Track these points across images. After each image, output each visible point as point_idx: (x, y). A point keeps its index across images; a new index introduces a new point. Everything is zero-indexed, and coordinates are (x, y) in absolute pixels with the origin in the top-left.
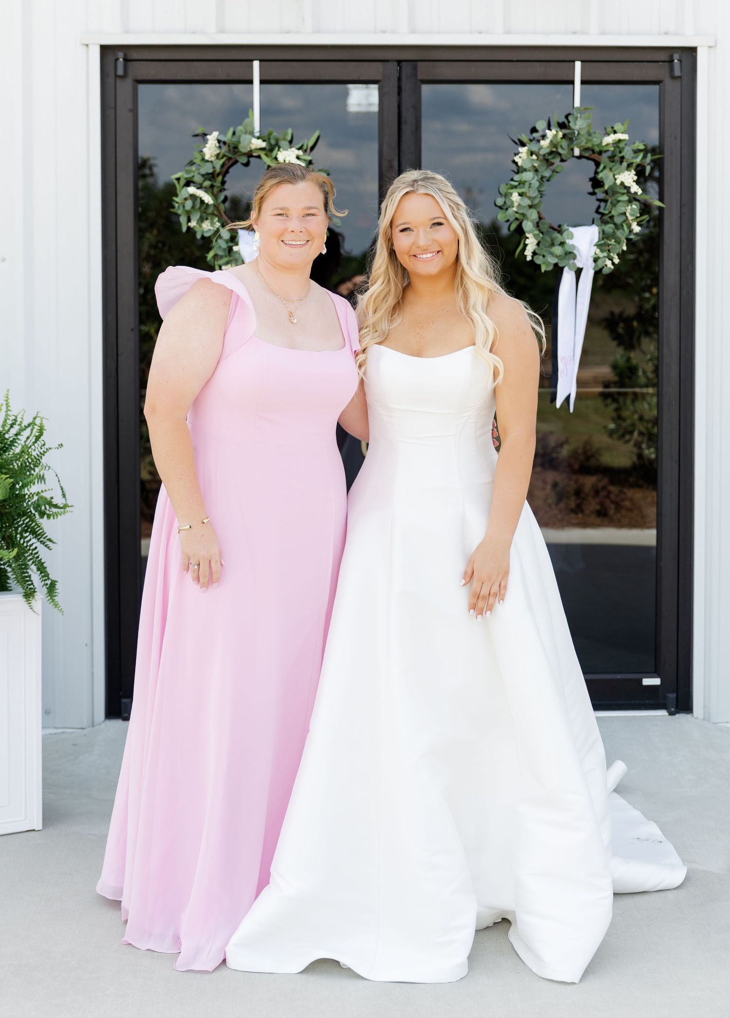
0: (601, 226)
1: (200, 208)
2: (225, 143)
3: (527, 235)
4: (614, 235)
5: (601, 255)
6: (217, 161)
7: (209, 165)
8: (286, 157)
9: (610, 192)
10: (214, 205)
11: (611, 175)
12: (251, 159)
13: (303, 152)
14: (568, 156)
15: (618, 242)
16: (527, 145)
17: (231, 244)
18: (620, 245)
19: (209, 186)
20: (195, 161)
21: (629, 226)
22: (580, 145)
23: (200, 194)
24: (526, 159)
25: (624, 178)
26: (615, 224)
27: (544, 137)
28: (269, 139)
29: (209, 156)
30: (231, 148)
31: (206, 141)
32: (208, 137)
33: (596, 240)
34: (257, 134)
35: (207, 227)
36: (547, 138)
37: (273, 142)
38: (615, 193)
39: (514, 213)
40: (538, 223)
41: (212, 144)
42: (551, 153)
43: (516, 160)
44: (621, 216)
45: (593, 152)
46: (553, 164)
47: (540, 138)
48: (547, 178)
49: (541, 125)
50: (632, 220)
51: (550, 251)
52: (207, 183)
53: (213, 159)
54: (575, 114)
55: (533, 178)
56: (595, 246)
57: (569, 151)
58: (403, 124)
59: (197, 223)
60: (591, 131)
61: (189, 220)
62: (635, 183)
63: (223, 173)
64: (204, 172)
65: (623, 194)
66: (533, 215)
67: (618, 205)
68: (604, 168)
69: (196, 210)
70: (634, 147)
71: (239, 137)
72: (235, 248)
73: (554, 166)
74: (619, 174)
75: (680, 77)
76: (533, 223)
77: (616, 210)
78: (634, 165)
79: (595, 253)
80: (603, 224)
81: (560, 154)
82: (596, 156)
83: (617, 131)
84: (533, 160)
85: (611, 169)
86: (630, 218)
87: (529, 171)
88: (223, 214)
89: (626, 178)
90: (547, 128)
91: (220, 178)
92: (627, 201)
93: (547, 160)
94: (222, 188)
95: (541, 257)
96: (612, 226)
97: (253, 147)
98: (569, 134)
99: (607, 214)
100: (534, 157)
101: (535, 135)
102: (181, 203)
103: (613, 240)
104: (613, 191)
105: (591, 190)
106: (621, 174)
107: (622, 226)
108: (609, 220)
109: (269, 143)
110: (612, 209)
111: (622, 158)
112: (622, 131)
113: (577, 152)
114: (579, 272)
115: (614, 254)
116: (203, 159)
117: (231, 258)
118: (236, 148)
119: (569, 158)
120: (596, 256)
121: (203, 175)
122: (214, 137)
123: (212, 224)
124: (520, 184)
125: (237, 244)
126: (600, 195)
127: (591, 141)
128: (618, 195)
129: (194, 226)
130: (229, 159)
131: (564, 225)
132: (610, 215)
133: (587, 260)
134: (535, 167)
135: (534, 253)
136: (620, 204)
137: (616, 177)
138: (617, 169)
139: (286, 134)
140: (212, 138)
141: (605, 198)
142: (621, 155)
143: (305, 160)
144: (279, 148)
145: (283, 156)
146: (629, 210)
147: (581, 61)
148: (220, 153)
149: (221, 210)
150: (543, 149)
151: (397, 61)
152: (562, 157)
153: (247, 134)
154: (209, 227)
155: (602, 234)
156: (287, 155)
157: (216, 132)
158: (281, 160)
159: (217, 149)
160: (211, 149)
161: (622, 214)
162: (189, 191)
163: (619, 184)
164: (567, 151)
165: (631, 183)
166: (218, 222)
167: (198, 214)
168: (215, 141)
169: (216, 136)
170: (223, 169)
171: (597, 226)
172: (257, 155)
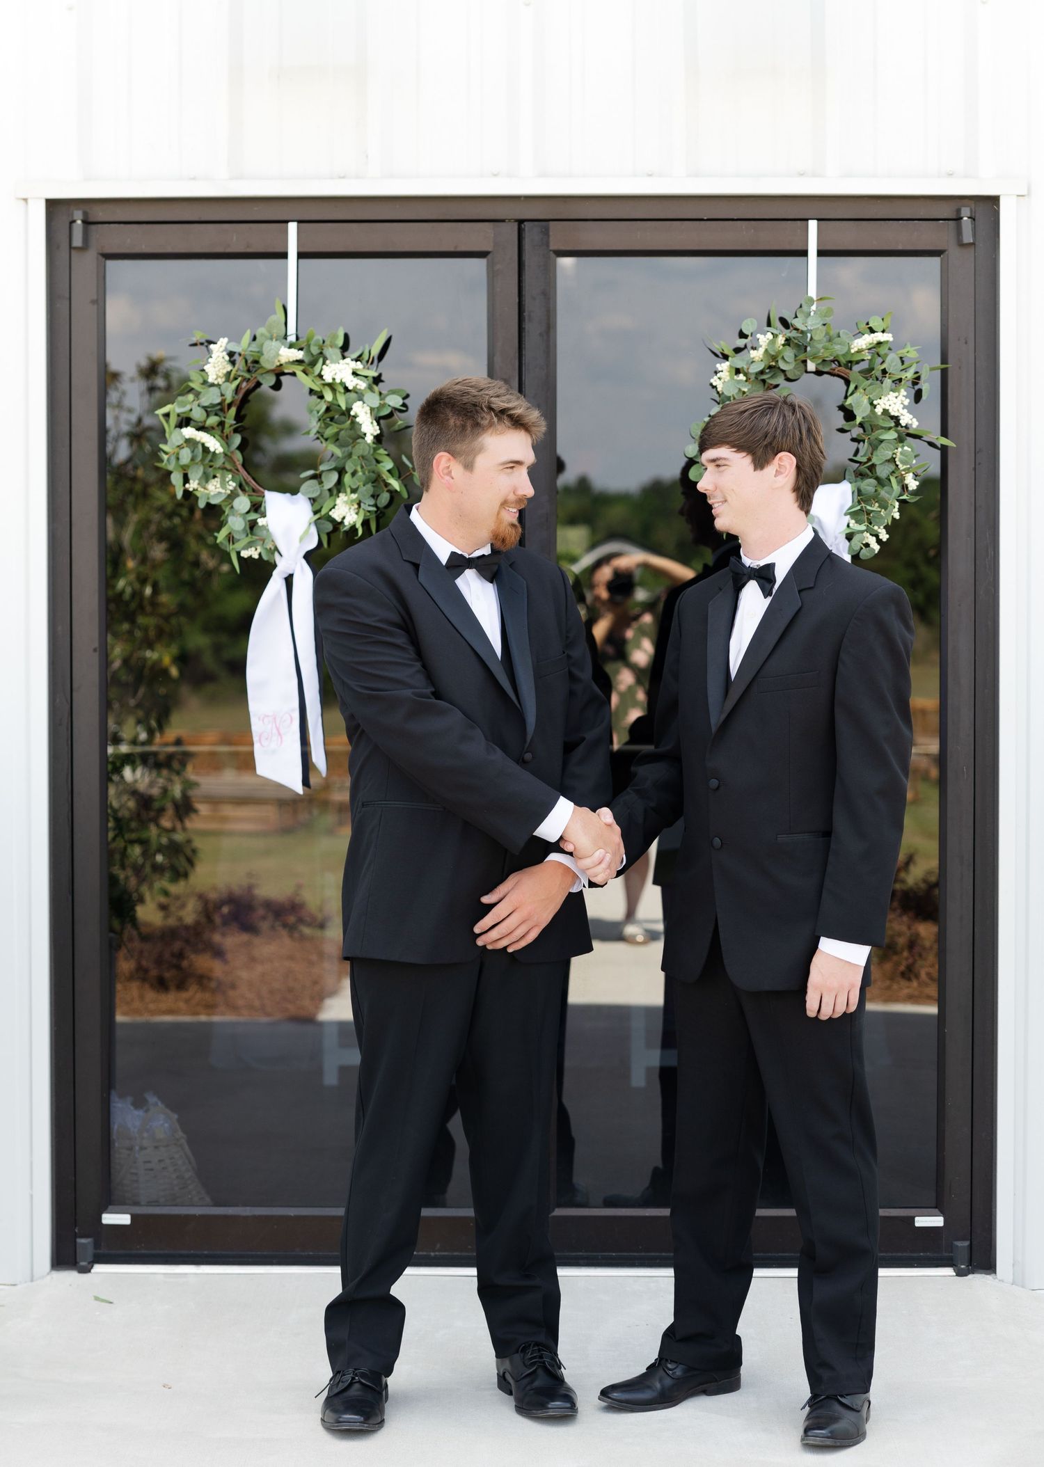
0: (856, 482)
1: (203, 460)
2: (240, 355)
4: (878, 497)
5: (855, 526)
6: (227, 384)
7: (215, 390)
8: (336, 374)
9: (867, 427)
10: (225, 454)
11: (865, 401)
12: (283, 378)
13: (363, 364)
14: (798, 373)
15: (884, 505)
16: (730, 359)
17: (253, 516)
18: (888, 510)
19: (216, 424)
20: (192, 386)
21: (901, 480)
22: (817, 353)
23: (201, 438)
24: (729, 381)
25: (888, 404)
26: (877, 479)
27: (755, 345)
28: (309, 346)
29: (215, 377)
30: (249, 362)
31: (209, 352)
32: (212, 346)
34: (292, 338)
35: (214, 490)
36: (761, 346)
37: (315, 350)
38: (874, 428)
41: (218, 357)
42: (769, 368)
43: (714, 384)
44: (887, 463)
45: (839, 364)
47: (749, 347)
49: (750, 326)
50: (904, 470)
52: (213, 420)
53: (220, 381)
54: (807, 307)
57: (798, 364)
58: (527, 321)
59: (199, 484)
60: (832, 333)
61: (186, 479)
62: (906, 411)
63: (238, 402)
64: (206, 404)
65: (890, 428)
67: (880, 447)
68: (856, 388)
69: (197, 464)
70: (903, 354)
71: (263, 344)
72: (261, 522)
74: (880, 398)
75: (973, 244)
77: (877, 456)
78: (905, 382)
79: (848, 526)
80: (859, 479)
81: (783, 371)
82: (843, 370)
83: (875, 329)
84: (741, 380)
85: (867, 390)
86: (901, 467)
88: (240, 467)
89: (891, 403)
91: (233, 411)
92: (895, 439)
93: (762, 381)
94: (236, 426)
96: (873, 481)
97: (283, 361)
98: (797, 337)
99: (864, 463)
100: (742, 377)
101: (743, 341)
102: (174, 453)
103: (877, 505)
104: (872, 425)
105: (844, 425)
106: (884, 397)
107: (890, 480)
108: (868, 471)
109: (309, 352)
110: (872, 454)
111: (885, 372)
112: (884, 329)
113: (811, 366)
115: (879, 528)
116: (205, 382)
117: (255, 538)
118: (256, 362)
119: (801, 376)
120: (850, 531)
121: (205, 408)
122: (221, 346)
123: (223, 484)
125: (264, 515)
126: (853, 430)
127: (833, 348)
128: (880, 431)
129: (194, 489)
132: (870, 464)
133: (836, 538)
136: (883, 445)
137: (875, 402)
138: (878, 389)
139: (335, 337)
140: (219, 350)
141: (860, 438)
142: (883, 367)
143: (366, 377)
144: (325, 359)
145: (331, 372)
146: (898, 454)
147: (818, 220)
148: (231, 370)
149: (236, 460)
150: (754, 364)
151: (516, 220)
152: (785, 375)
153: (274, 340)
154: (217, 490)
155: (859, 496)
156: (337, 371)
157: (224, 337)
158: (328, 379)
159: (227, 366)
160: (216, 365)
161: (888, 461)
162: (184, 434)
163: (879, 414)
164: (794, 366)
165: (901, 411)
166: (233, 481)
167: (201, 470)
168: (222, 352)
169: (224, 345)
170: (236, 397)
171: (851, 483)
172: (290, 371)
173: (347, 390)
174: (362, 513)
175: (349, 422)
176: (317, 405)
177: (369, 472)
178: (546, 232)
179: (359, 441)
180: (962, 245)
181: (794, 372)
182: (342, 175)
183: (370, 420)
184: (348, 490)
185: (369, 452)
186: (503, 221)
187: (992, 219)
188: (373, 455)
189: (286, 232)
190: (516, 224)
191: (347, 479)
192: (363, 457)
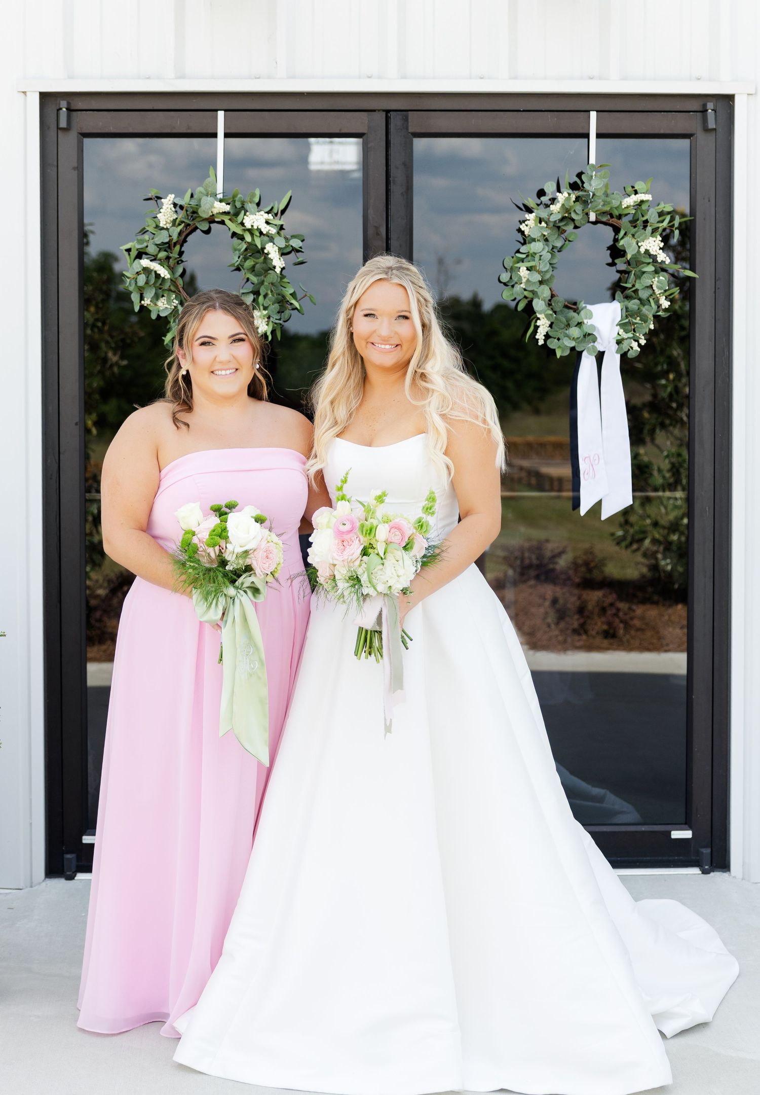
0: (624, 302)
1: (154, 284)
2: (181, 207)
3: (539, 316)
4: (639, 313)
5: (625, 336)
6: (173, 227)
7: (165, 233)
8: (253, 222)
9: (633, 263)
10: (171, 280)
11: (634, 241)
12: (213, 225)
13: (272, 215)
14: (583, 222)
15: (644, 320)
16: (535, 211)
18: (647, 323)
19: (165, 258)
20: (147, 228)
21: (657, 301)
22: (596, 209)
23: (154, 267)
24: (534, 228)
25: (648, 246)
26: (640, 299)
27: (553, 200)
28: (234, 201)
29: (165, 223)
30: (189, 213)
31: (160, 207)
32: (163, 200)
33: (619, 319)
34: (220, 196)
35: (163, 306)
36: (559, 202)
37: (238, 205)
38: (639, 263)
39: (523, 290)
40: (550, 300)
41: (168, 208)
42: (563, 219)
43: (523, 229)
44: (646, 289)
45: (612, 216)
46: (564, 231)
47: (549, 202)
48: (558, 248)
49: (550, 188)
50: (660, 294)
51: (566, 334)
52: (163, 254)
53: (169, 226)
54: (589, 172)
55: (543, 250)
56: (617, 325)
57: (583, 216)
58: (392, 184)
59: (151, 301)
60: (609, 192)
61: (142, 298)
62: (661, 251)
63: (181, 242)
64: (158, 242)
65: (648, 264)
66: (545, 292)
67: (642, 278)
68: (625, 234)
69: (151, 286)
70: (659, 209)
71: (200, 200)
73: (565, 234)
74: (643, 241)
75: (713, 130)
76: (544, 301)
77: (640, 283)
78: (660, 230)
79: (618, 334)
80: (625, 300)
81: (573, 220)
82: (614, 221)
83: (638, 191)
84: (543, 227)
85: (633, 235)
86: (657, 292)
87: (538, 241)
88: (181, 289)
89: (651, 245)
90: (556, 191)
91: (177, 248)
92: (653, 271)
93: (558, 228)
94: (180, 259)
95: (556, 340)
96: (637, 301)
97: (215, 211)
98: (583, 196)
99: (630, 288)
100: (543, 224)
101: (544, 199)
102: (134, 278)
103: (638, 318)
104: (636, 261)
105: (610, 261)
106: (645, 241)
107: (649, 301)
108: (633, 294)
109: (234, 206)
110: (635, 282)
111: (646, 222)
112: (645, 191)
113: (593, 217)
114: (600, 357)
115: (639, 334)
116: (157, 227)
118: (195, 212)
119: (584, 225)
120: (619, 338)
121: (157, 246)
122: (170, 200)
123: (169, 301)
124: (527, 256)
126: (621, 265)
127: (609, 203)
128: (642, 265)
129: (147, 305)
130: (187, 225)
131: (581, 302)
132: (634, 289)
134: (544, 235)
135: (547, 336)
136: (645, 275)
137: (640, 244)
138: (641, 235)
139: (254, 195)
140: (167, 202)
141: (628, 270)
142: (645, 219)
143: (276, 225)
144: (246, 211)
145: (250, 220)
146: (655, 283)
147: (597, 111)
148: (177, 218)
149: (178, 284)
150: (553, 215)
151: (384, 111)
152: (574, 223)
153: (209, 196)
154: (165, 306)
155: (626, 312)
156: (255, 220)
157: (171, 194)
158: (248, 226)
159: (173, 215)
160: (166, 214)
161: (647, 287)
162: (142, 264)
163: (643, 252)
164: (582, 216)
165: (658, 251)
166: (176, 300)
167: (153, 291)
168: (170, 205)
169: (172, 199)
170: (180, 238)
171: (620, 302)
172: (219, 220)
173: (261, 233)
174: (271, 325)
175: (263, 258)
176: (239, 245)
177: (276, 295)
178: (406, 119)
179: (270, 272)
180: (706, 130)
181: (581, 221)
182: (258, 77)
183: (278, 257)
184: (262, 308)
185: (277, 281)
186: (374, 111)
187: (729, 111)
188: (279, 282)
189: (216, 118)
190: (384, 113)
191: (261, 299)
192: (272, 284)
